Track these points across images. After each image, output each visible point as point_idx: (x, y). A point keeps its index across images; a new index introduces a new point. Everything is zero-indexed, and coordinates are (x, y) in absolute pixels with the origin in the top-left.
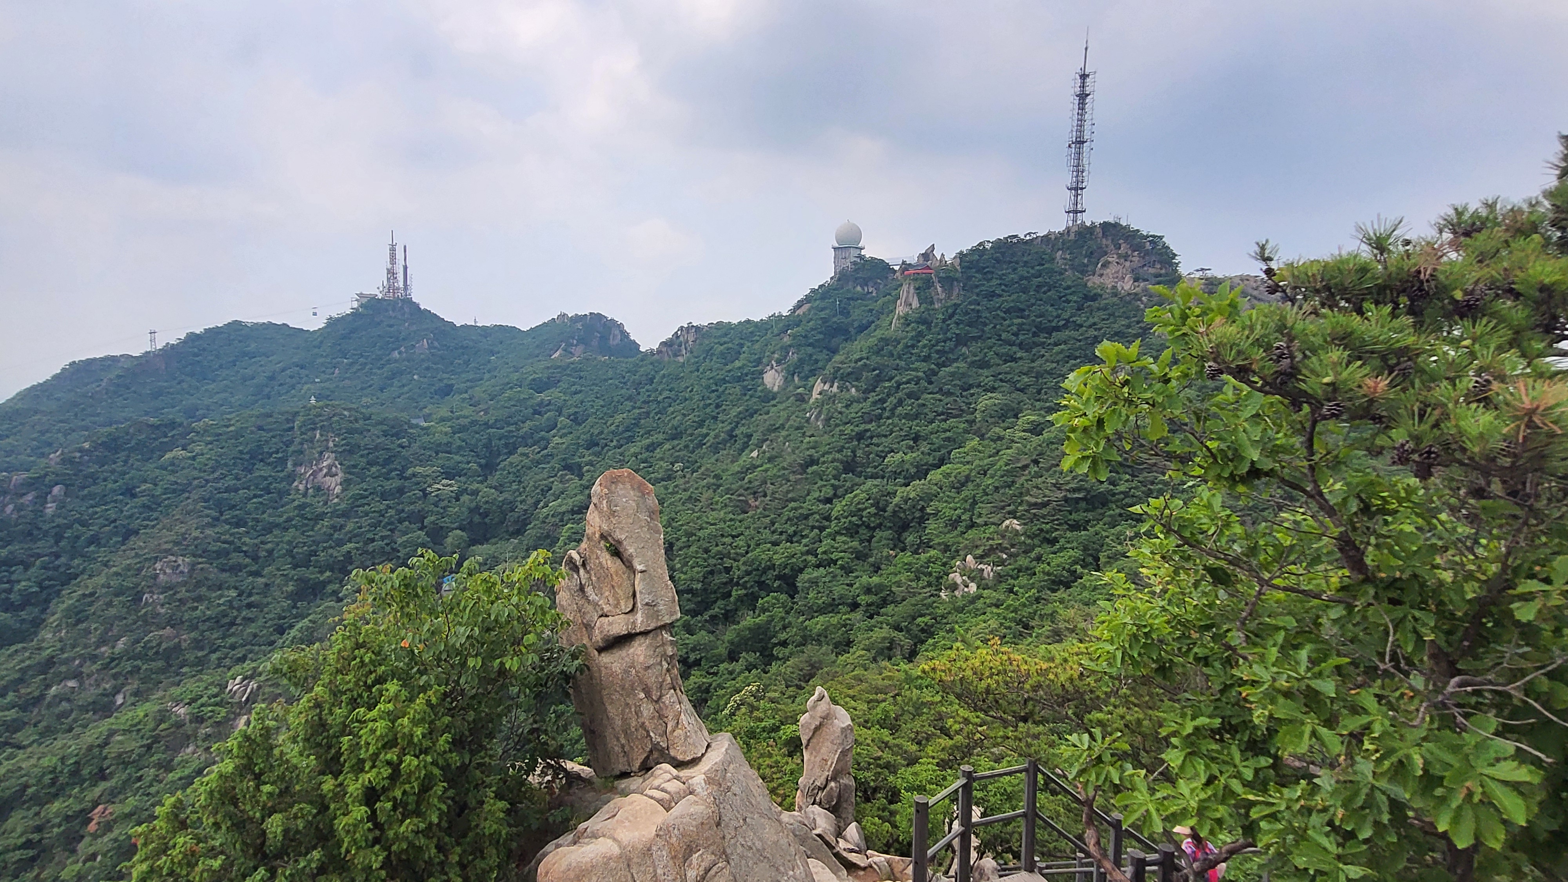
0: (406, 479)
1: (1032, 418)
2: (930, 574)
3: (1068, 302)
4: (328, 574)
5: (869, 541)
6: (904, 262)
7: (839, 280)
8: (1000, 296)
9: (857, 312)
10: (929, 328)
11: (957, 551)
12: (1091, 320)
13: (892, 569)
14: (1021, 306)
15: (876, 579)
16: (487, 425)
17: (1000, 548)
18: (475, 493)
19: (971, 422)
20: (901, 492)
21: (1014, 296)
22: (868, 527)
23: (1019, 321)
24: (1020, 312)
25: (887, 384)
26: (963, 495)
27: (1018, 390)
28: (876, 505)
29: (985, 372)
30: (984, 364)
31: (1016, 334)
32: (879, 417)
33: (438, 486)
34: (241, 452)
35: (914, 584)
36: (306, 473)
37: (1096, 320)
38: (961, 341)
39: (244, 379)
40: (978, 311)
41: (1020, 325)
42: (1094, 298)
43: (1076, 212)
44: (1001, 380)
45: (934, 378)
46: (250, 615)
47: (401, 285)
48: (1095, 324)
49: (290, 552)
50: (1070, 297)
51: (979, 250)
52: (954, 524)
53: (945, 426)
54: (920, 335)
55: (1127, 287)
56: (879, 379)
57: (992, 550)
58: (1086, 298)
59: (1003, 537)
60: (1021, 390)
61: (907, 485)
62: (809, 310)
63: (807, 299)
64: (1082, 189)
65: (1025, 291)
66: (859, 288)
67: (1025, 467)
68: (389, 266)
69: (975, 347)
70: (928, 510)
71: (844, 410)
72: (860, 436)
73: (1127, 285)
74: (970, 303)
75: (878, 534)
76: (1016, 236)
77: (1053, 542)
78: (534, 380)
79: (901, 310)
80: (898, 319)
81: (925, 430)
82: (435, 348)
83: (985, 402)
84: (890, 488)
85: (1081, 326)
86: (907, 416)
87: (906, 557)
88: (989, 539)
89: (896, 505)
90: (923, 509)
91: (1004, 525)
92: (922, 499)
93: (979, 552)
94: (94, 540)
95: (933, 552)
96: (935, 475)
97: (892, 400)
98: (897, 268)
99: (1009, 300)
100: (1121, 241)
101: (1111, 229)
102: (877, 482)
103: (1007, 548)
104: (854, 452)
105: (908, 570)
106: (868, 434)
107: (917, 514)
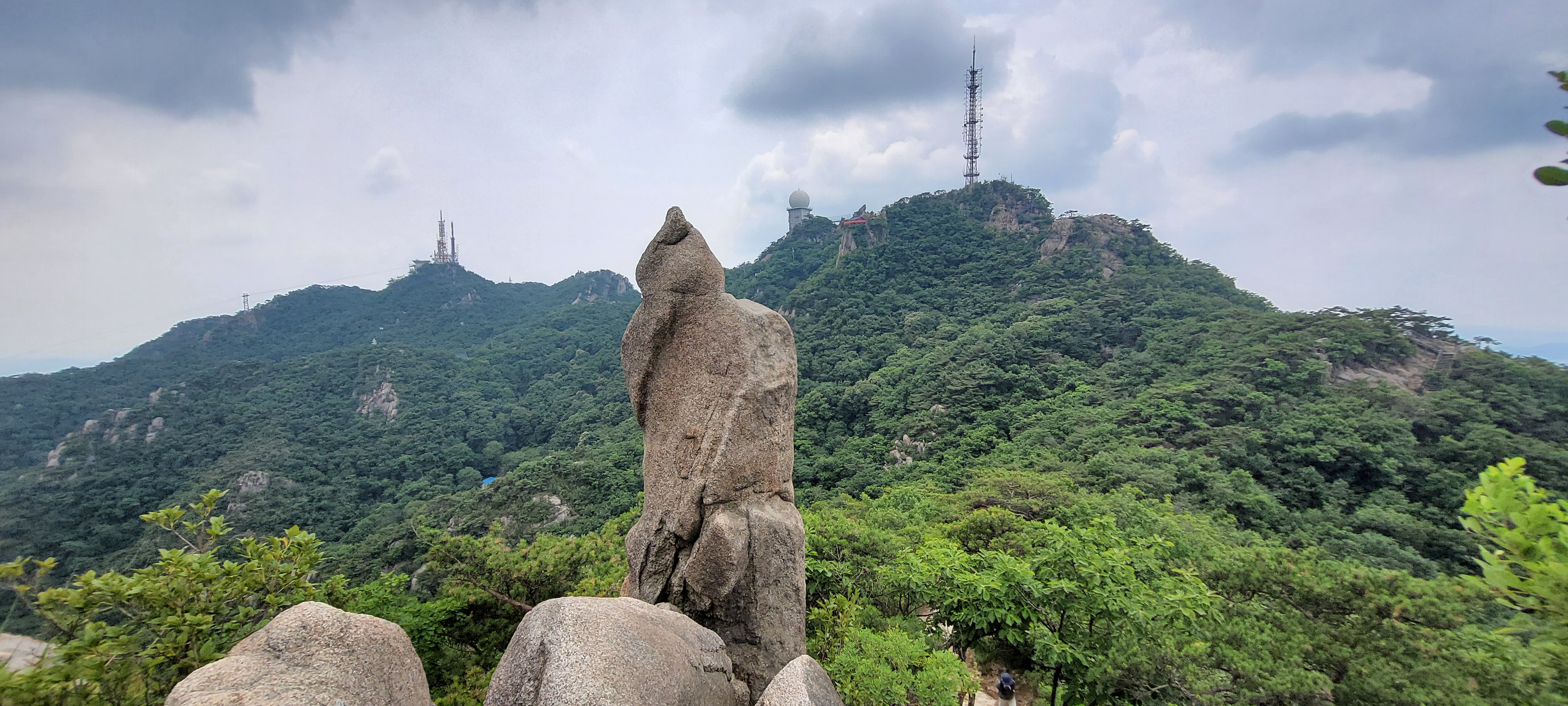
0: (451, 401)
1: (948, 328)
2: (875, 452)
3: (970, 241)
4: (386, 480)
5: (825, 430)
6: (843, 219)
7: (794, 234)
8: (918, 238)
9: (808, 257)
10: (865, 264)
11: (895, 433)
12: (989, 254)
13: (843, 451)
14: (934, 245)
15: (831, 459)
16: (518, 357)
17: (929, 428)
18: (508, 411)
19: (901, 335)
20: (849, 390)
21: (929, 238)
22: (823, 419)
23: (934, 256)
24: (934, 249)
25: (834, 309)
26: (899, 387)
27: (935, 308)
28: (829, 401)
29: (909, 296)
30: (909, 291)
31: (931, 267)
32: (829, 334)
33: (479, 406)
34: (313, 385)
35: (862, 460)
36: (367, 400)
37: (992, 253)
38: (889, 274)
39: (321, 330)
40: (901, 250)
41: (934, 260)
42: (989, 237)
43: (971, 175)
44: (922, 302)
45: (870, 303)
46: (320, 517)
47: (450, 252)
48: (992, 256)
49: (354, 464)
50: (972, 237)
51: (900, 204)
52: (891, 412)
53: (880, 338)
54: (858, 270)
55: (1014, 228)
56: (827, 305)
57: (923, 430)
58: (985, 237)
59: (932, 419)
60: (939, 309)
61: (852, 385)
62: (771, 258)
63: (770, 250)
64: (976, 158)
65: (936, 234)
66: (809, 240)
67: (944, 364)
68: (439, 238)
69: (900, 278)
70: (871, 403)
71: (801, 330)
72: (814, 350)
73: (1014, 227)
74: (895, 244)
75: (833, 423)
76: (928, 193)
77: (971, 420)
78: (556, 321)
79: (842, 252)
80: (841, 259)
81: (864, 343)
82: (477, 300)
83: (910, 318)
84: (840, 388)
85: (981, 258)
86: (851, 333)
87: (856, 440)
88: (920, 420)
89: (845, 401)
90: (866, 403)
91: (932, 409)
92: (865, 395)
93: (912, 432)
94: (188, 462)
95: (875, 436)
96: (874, 376)
97: (839, 321)
98: (837, 224)
99: (924, 242)
100: (1008, 194)
101: (1000, 187)
102: (829, 383)
103: (935, 428)
104: (810, 362)
105: (857, 450)
106: (821, 348)
107: (862, 407)
